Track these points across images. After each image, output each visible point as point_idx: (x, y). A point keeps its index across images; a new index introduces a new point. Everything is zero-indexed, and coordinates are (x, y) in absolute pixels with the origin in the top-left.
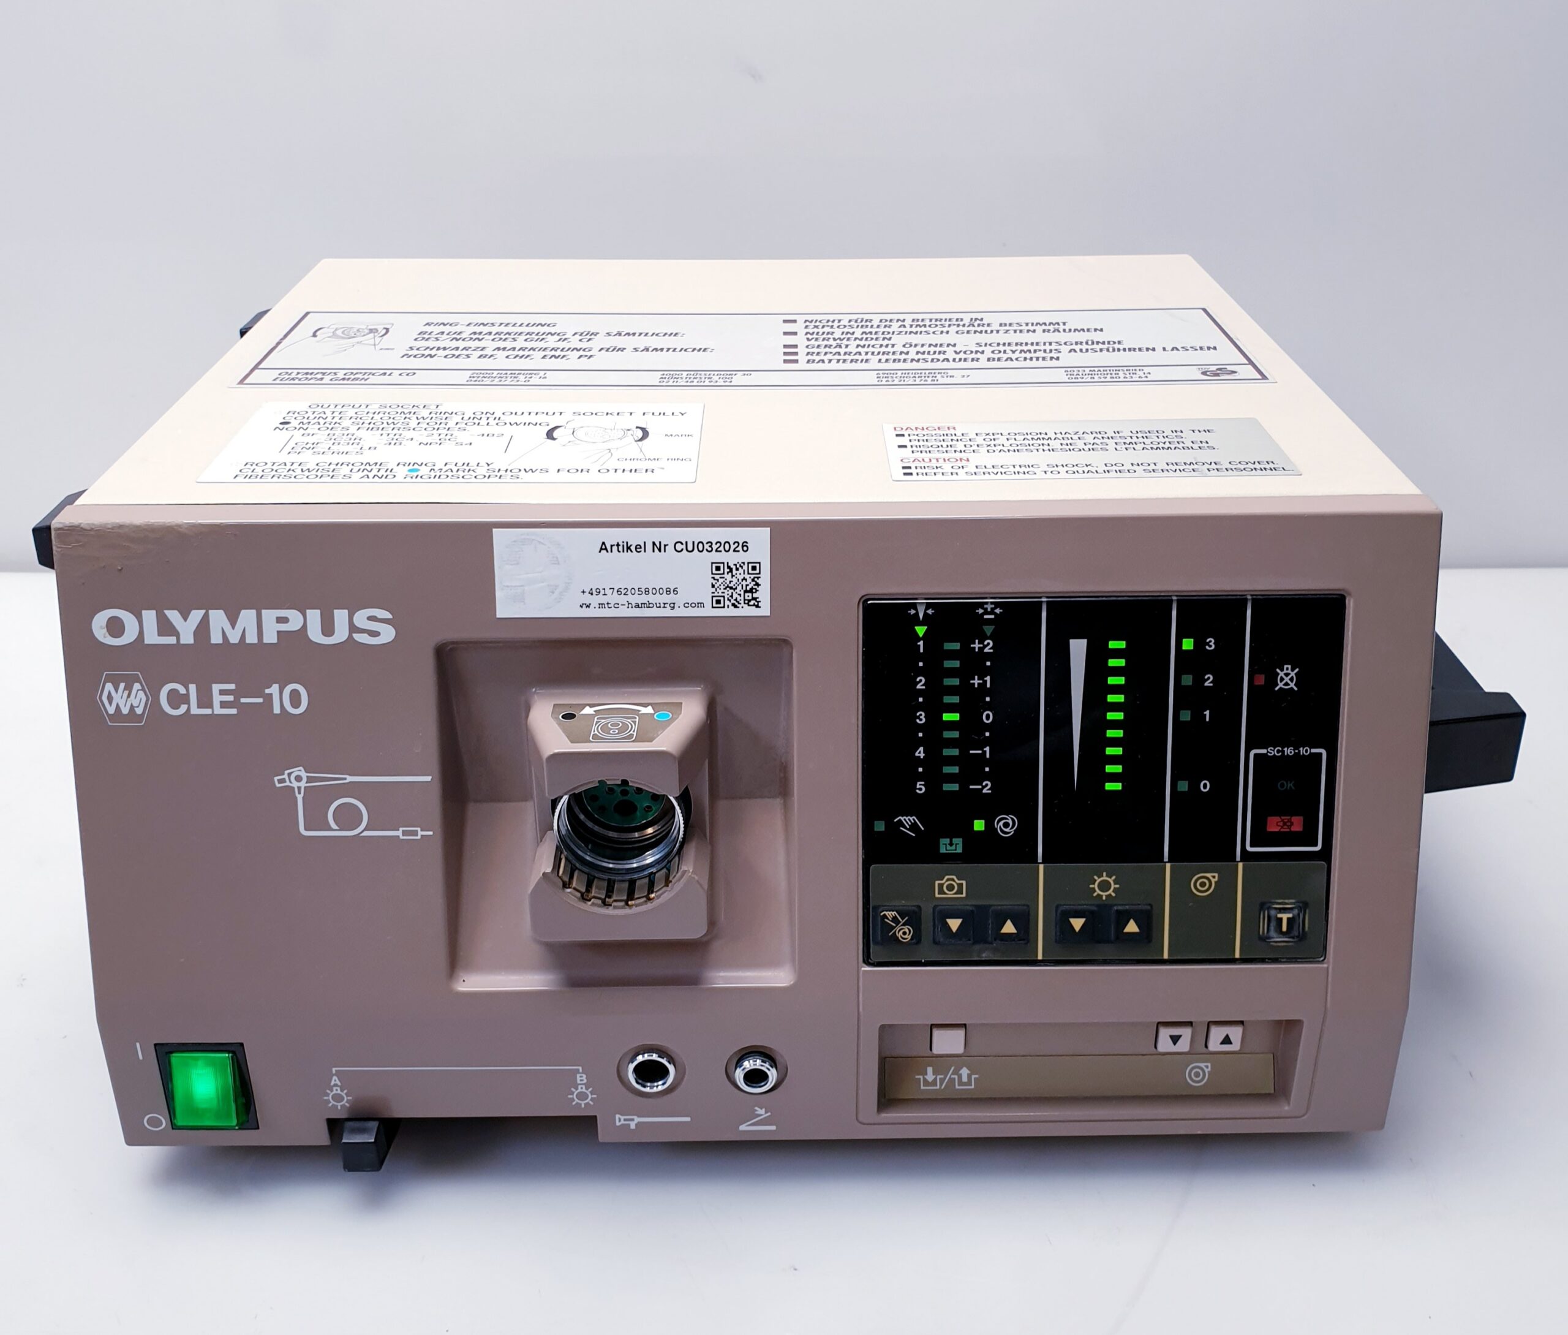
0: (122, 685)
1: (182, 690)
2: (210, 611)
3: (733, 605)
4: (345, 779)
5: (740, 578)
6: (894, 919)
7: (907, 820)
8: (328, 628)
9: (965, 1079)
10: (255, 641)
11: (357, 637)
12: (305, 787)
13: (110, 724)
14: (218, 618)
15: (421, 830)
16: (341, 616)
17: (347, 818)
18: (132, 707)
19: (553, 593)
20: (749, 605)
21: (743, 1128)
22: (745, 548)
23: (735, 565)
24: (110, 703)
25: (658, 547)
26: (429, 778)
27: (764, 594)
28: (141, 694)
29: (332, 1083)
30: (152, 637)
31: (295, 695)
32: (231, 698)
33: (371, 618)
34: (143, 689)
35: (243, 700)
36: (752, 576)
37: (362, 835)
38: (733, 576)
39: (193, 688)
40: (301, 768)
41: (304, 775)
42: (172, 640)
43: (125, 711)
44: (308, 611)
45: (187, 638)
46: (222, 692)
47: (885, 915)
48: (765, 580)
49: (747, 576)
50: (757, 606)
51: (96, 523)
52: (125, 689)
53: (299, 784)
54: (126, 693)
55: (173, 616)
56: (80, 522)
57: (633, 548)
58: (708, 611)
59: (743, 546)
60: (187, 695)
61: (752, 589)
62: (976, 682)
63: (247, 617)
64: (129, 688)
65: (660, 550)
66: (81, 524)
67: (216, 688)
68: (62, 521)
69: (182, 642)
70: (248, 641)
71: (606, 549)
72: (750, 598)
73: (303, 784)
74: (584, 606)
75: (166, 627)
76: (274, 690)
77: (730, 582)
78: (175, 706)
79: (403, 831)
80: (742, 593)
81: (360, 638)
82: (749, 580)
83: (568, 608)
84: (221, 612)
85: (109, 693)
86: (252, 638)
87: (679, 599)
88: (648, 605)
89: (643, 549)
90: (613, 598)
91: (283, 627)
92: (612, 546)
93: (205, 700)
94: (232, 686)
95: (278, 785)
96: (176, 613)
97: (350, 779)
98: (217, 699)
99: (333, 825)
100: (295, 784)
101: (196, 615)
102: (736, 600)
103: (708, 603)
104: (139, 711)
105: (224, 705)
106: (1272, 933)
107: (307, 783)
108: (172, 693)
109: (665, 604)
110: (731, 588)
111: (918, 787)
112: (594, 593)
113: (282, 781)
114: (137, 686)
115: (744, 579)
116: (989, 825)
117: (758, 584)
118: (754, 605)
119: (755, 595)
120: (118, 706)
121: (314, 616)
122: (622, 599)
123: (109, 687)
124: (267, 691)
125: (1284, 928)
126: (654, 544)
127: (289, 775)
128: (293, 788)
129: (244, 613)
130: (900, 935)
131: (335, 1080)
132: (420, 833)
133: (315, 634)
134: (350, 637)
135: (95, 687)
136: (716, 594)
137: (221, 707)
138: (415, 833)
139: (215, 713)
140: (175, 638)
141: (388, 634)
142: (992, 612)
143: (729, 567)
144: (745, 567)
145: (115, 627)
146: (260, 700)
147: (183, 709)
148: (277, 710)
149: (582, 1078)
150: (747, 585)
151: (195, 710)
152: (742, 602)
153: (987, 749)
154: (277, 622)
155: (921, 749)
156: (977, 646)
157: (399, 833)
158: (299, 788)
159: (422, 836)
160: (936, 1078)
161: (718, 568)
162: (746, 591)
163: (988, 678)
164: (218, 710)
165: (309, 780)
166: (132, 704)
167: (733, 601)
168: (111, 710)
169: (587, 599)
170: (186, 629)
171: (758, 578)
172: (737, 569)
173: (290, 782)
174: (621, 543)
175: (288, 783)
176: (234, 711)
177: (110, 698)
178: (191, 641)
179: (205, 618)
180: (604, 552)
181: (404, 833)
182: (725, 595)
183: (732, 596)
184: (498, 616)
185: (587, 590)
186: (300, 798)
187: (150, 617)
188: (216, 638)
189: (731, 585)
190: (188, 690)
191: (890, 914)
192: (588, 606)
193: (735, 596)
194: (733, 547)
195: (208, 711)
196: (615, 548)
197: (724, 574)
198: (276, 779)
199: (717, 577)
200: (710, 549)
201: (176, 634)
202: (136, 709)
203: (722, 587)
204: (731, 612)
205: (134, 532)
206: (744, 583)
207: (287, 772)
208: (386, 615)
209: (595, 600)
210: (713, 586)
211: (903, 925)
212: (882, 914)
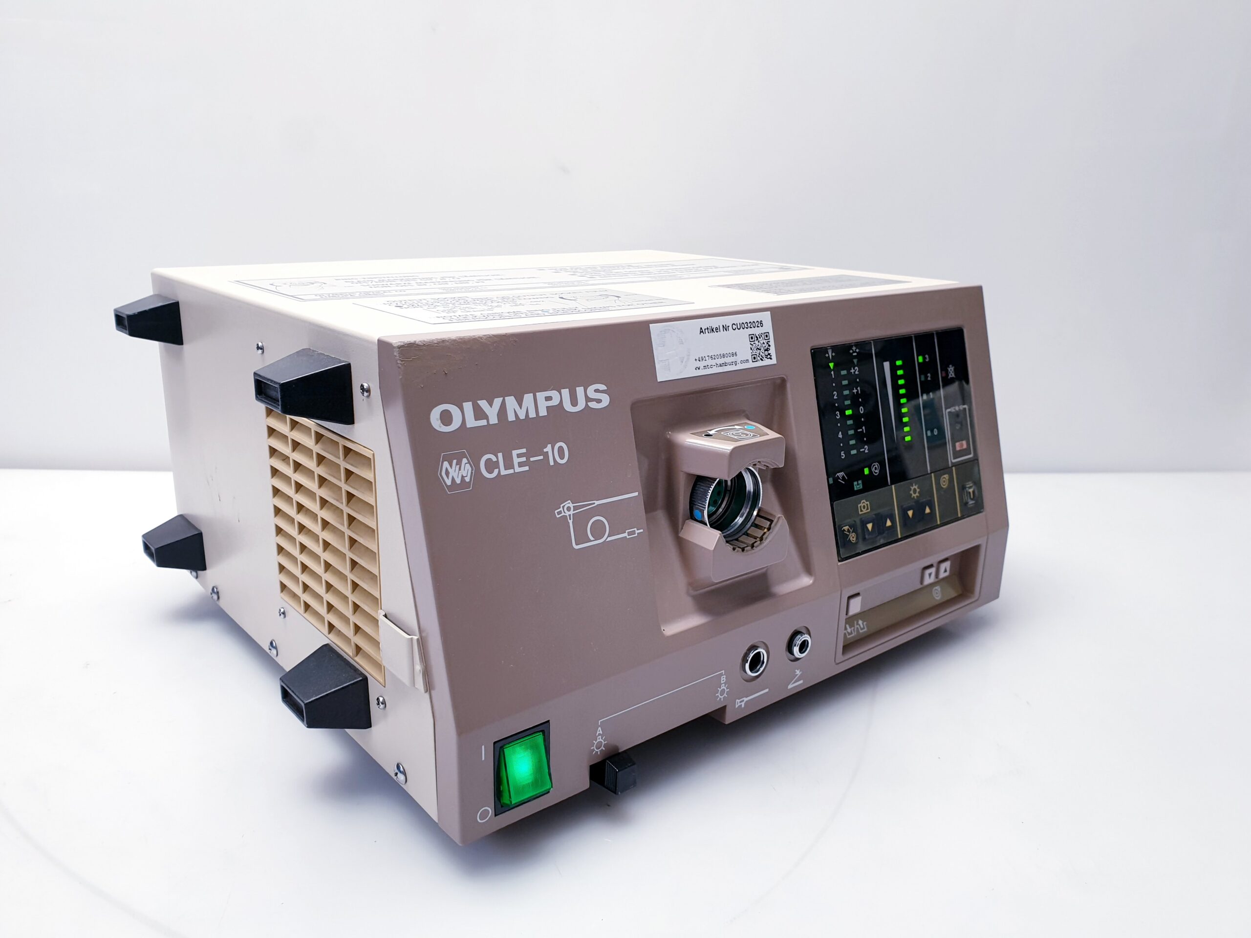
0: (455, 462)
1: (494, 459)
2: (506, 398)
3: (761, 359)
4: (594, 503)
5: (762, 342)
6: (848, 531)
7: (840, 474)
8: (574, 402)
9: (862, 626)
10: (535, 416)
11: (590, 404)
12: (573, 514)
13: (449, 493)
14: (511, 401)
15: (637, 530)
16: (580, 390)
17: (598, 530)
18: (463, 477)
19: (682, 362)
20: (768, 358)
21: (790, 687)
22: (762, 325)
23: (759, 335)
24: (448, 477)
25: (725, 328)
26: (636, 494)
27: (772, 351)
28: (468, 466)
29: (597, 734)
30: (471, 423)
31: (561, 449)
32: (524, 459)
33: (597, 391)
34: (469, 463)
35: (532, 459)
36: (767, 341)
37: (607, 540)
38: (759, 342)
39: (500, 455)
40: (569, 501)
41: (571, 505)
42: (483, 423)
43: (458, 481)
44: (562, 390)
45: (494, 420)
46: (519, 456)
47: (844, 529)
48: (772, 343)
49: (764, 341)
50: (771, 359)
51: (426, 340)
52: (457, 464)
53: (569, 513)
54: (458, 466)
55: (483, 404)
56: (415, 340)
57: (714, 330)
58: (751, 365)
59: (761, 323)
60: (498, 462)
61: (767, 348)
62: (855, 391)
63: (528, 398)
64: (459, 463)
65: (726, 330)
66: (415, 341)
67: (515, 453)
68: (403, 341)
69: (491, 423)
70: (531, 416)
71: (703, 332)
72: (767, 354)
73: (572, 512)
74: (697, 369)
75: (479, 414)
76: (548, 449)
77: (758, 345)
78: (490, 472)
79: (628, 532)
80: (764, 351)
81: (593, 405)
82: (766, 343)
83: (690, 372)
84: (513, 397)
85: (447, 469)
86: (532, 414)
87: (738, 359)
88: (725, 364)
89: (719, 330)
90: (710, 362)
91: (550, 403)
92: (705, 329)
93: (509, 465)
94: (524, 451)
95: (558, 516)
96: (485, 401)
97: (597, 503)
98: (516, 461)
99: (592, 539)
100: (567, 513)
101: (498, 402)
102: (762, 356)
103: (750, 361)
104: (467, 479)
105: (521, 465)
106: (969, 500)
107: (574, 511)
108: (488, 461)
109: (732, 362)
110: (759, 349)
111: (842, 454)
112: (701, 360)
113: (559, 513)
114: (465, 460)
115: (764, 343)
116: (870, 470)
117: (769, 346)
118: (769, 358)
119: (769, 352)
120: (453, 479)
121: (565, 392)
122: (713, 362)
123: (446, 464)
124: (545, 450)
125: (972, 497)
126: (723, 326)
127: (563, 507)
128: (567, 516)
129: (526, 396)
130: (851, 539)
131: (600, 731)
132: (637, 532)
133: (568, 407)
134: (587, 405)
135: (437, 467)
136: (753, 354)
137: (519, 466)
138: (633, 533)
139: (516, 471)
140: (485, 421)
141: (606, 400)
142: (855, 352)
143: (757, 337)
144: (763, 336)
145: (446, 418)
146: (541, 457)
147: (496, 471)
148: (552, 463)
149: (723, 679)
150: (765, 347)
151: (504, 472)
152: (764, 357)
153: (864, 428)
154: (546, 401)
155: (840, 433)
156: (852, 371)
157: (626, 535)
158: (570, 515)
159: (638, 533)
160: (851, 631)
161: (752, 338)
162: (765, 350)
163: (859, 388)
164: (518, 469)
165: (575, 508)
166: (462, 475)
167: (761, 357)
168: (449, 482)
169: (698, 364)
170: (492, 413)
171: (769, 342)
172: (760, 338)
173: (565, 513)
174: (709, 328)
175: (563, 514)
176: (527, 468)
177: (447, 473)
178: (496, 422)
179: (503, 405)
180: (702, 333)
181: (629, 534)
182: (757, 353)
183: (760, 354)
184: (659, 380)
185: (697, 359)
186: (571, 522)
187: (468, 406)
188: (511, 417)
189: (759, 347)
190: (497, 458)
191: (846, 528)
192: (699, 369)
193: (761, 353)
194: (756, 324)
195: (511, 471)
196: (706, 330)
197: (754, 341)
198: (556, 511)
199: (752, 343)
200: (747, 327)
201: (486, 417)
202: (465, 478)
203: (755, 349)
204: (760, 364)
205: (453, 344)
206: (764, 345)
207: (562, 505)
208: (602, 387)
209: (701, 364)
210: (751, 349)
211: (852, 533)
212: (843, 529)
